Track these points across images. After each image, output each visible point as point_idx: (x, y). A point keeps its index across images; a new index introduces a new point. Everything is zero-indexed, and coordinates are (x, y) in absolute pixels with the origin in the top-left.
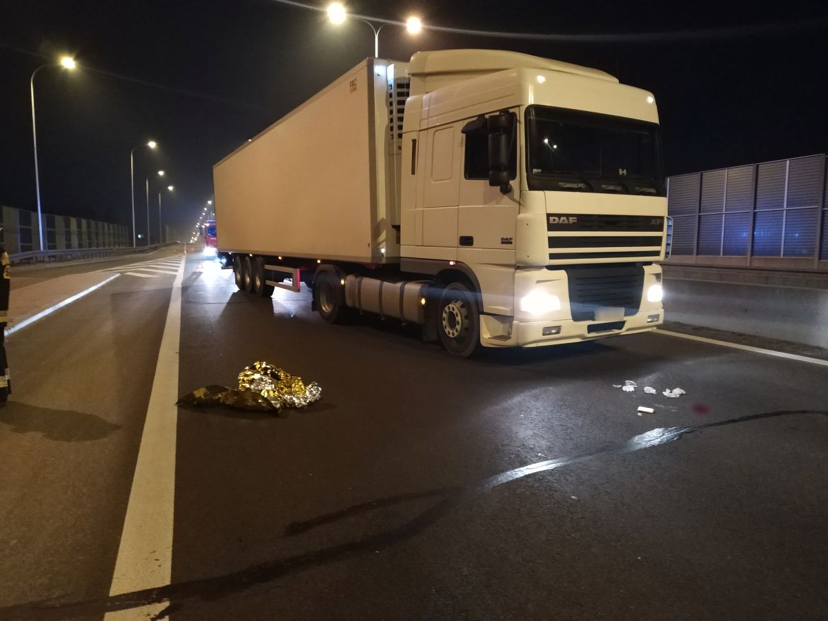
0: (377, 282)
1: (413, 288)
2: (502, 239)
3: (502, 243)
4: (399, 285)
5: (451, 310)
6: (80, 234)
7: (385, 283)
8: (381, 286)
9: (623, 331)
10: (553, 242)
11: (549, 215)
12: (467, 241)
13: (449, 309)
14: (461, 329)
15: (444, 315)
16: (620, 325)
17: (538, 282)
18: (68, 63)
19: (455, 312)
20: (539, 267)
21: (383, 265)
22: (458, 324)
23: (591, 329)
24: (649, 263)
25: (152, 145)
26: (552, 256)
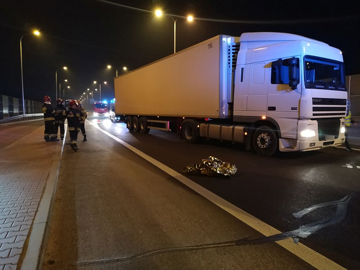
0: (219, 126)
1: (239, 128)
2: (292, 108)
3: (292, 109)
4: (231, 127)
5: (263, 137)
6: (31, 107)
7: (223, 126)
8: (221, 128)
9: (333, 145)
10: (315, 109)
11: (313, 98)
12: (272, 109)
13: (261, 136)
14: (268, 145)
15: (258, 139)
16: (332, 143)
17: (308, 125)
18: (37, 33)
19: (265, 138)
20: (308, 119)
21: (224, 119)
22: (267, 143)
23: (324, 144)
24: (341, 118)
25: (65, 68)
26: (314, 115)
